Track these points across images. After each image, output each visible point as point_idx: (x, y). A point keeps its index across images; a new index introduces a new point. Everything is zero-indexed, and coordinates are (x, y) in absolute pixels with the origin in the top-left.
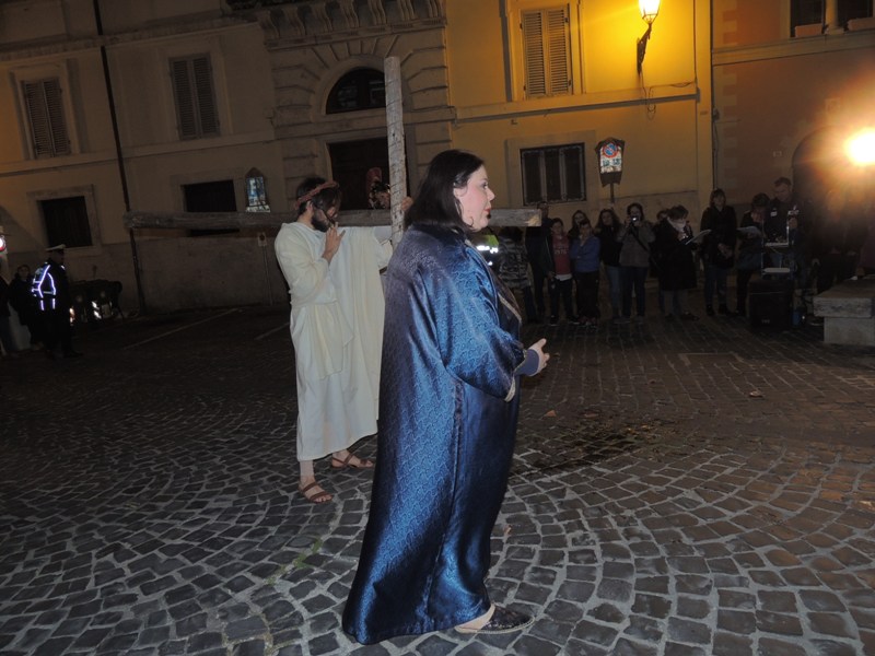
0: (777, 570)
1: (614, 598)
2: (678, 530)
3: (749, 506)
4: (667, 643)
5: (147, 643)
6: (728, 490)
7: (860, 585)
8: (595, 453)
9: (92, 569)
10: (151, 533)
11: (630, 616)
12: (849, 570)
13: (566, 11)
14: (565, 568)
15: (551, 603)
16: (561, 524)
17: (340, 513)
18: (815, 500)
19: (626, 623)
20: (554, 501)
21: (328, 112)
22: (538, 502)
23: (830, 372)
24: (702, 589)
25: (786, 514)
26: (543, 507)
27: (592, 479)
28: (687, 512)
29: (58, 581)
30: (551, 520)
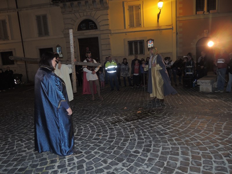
0: (176, 142)
1: (139, 149)
2: (156, 134)
3: (173, 128)
4: (149, 158)
5: (29, 160)
6: (169, 125)
7: (194, 145)
8: (140, 117)
9: (15, 145)
10: (30, 136)
11: (142, 153)
12: (192, 142)
13: (139, 6)
14: (128, 143)
15: (124, 150)
16: (129, 133)
17: (77, 131)
18: (189, 127)
19: (141, 154)
20: (128, 128)
21: (78, 30)
22: (125, 129)
23: (199, 98)
24: (159, 147)
25: (181, 130)
26: (126, 129)
27: (138, 123)
28: (159, 130)
29: (7, 147)
30: (127, 132)
